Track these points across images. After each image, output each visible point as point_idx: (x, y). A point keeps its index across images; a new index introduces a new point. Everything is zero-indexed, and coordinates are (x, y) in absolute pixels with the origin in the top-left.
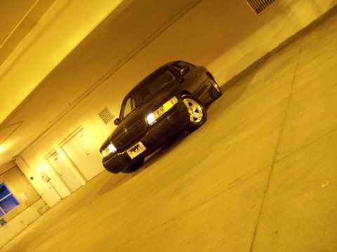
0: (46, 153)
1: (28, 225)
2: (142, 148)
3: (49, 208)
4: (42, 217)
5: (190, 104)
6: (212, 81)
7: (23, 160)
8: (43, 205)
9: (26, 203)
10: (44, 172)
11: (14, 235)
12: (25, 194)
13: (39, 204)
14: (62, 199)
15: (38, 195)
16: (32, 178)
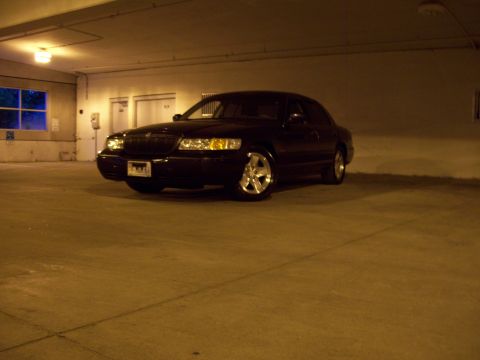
0: (115, 95)
1: (37, 161)
3: (75, 160)
4: (60, 163)
7: (87, 84)
8: (71, 150)
9: (53, 133)
10: (98, 114)
11: (11, 158)
12: (60, 123)
13: (67, 146)
15: (74, 135)
16: (81, 112)
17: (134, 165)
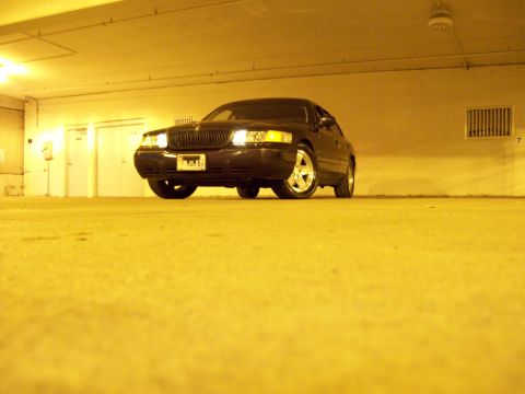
0: (72, 121)
2: (200, 164)
3: (22, 195)
4: (5, 198)
5: (303, 163)
6: (350, 172)
7: (38, 110)
8: (18, 185)
10: (51, 143)
12: (6, 153)
13: (14, 180)
14: (47, 195)
15: (22, 167)
16: (30, 141)
17: (185, 158)
